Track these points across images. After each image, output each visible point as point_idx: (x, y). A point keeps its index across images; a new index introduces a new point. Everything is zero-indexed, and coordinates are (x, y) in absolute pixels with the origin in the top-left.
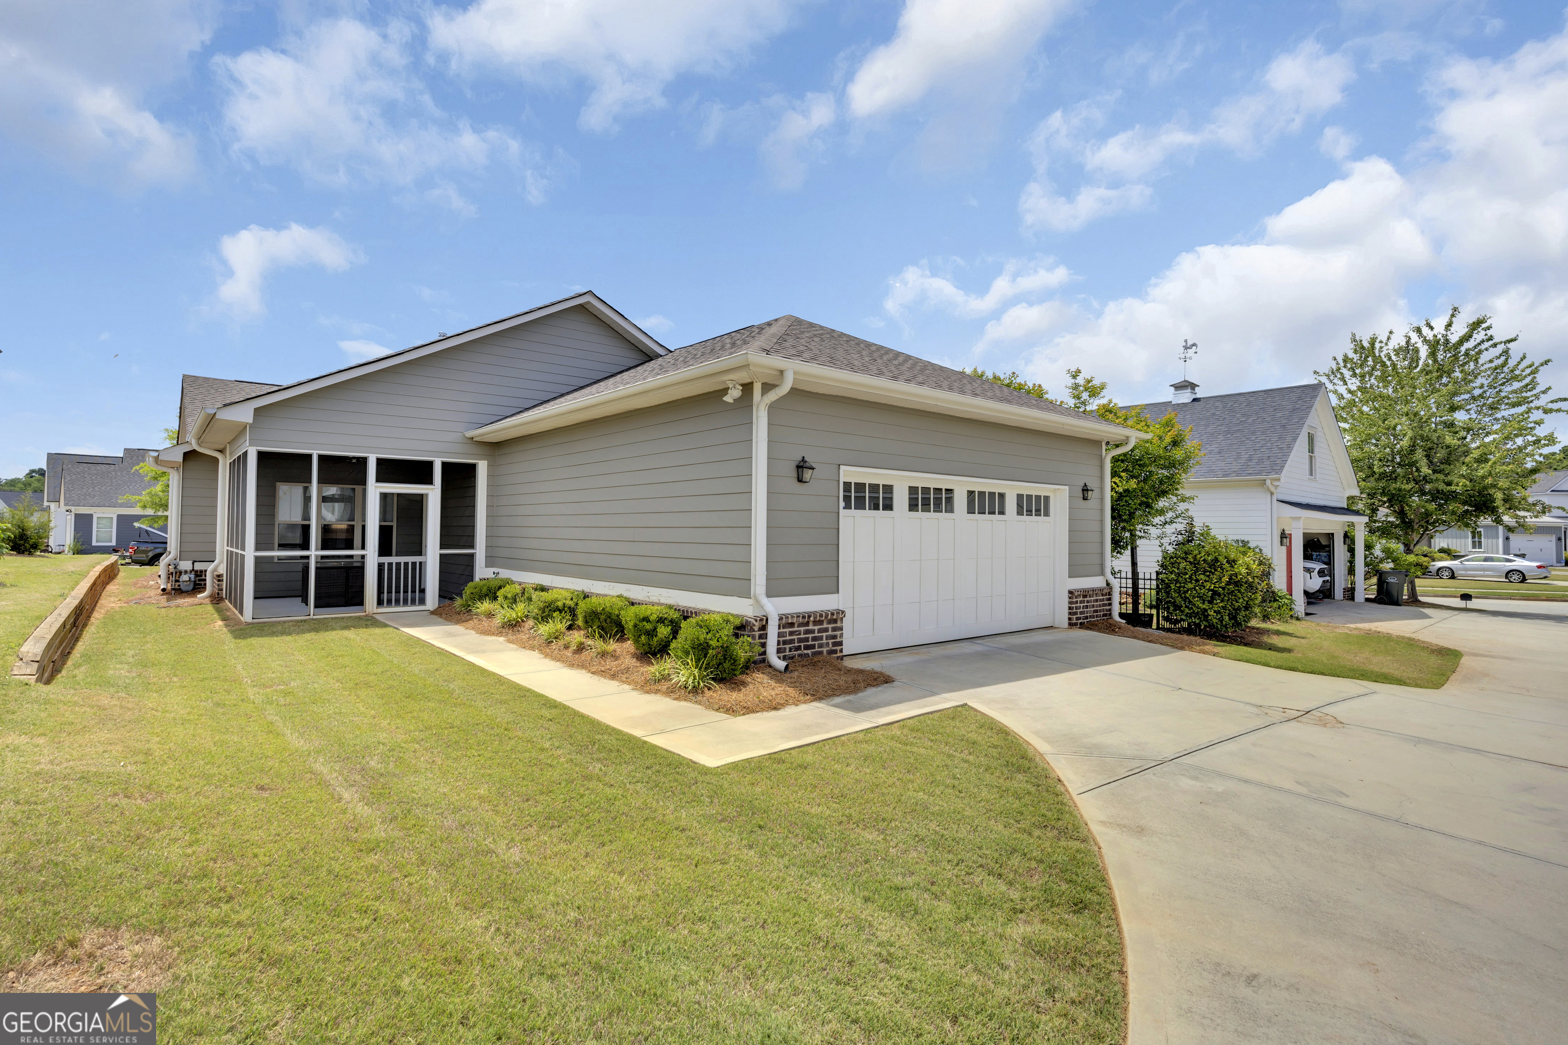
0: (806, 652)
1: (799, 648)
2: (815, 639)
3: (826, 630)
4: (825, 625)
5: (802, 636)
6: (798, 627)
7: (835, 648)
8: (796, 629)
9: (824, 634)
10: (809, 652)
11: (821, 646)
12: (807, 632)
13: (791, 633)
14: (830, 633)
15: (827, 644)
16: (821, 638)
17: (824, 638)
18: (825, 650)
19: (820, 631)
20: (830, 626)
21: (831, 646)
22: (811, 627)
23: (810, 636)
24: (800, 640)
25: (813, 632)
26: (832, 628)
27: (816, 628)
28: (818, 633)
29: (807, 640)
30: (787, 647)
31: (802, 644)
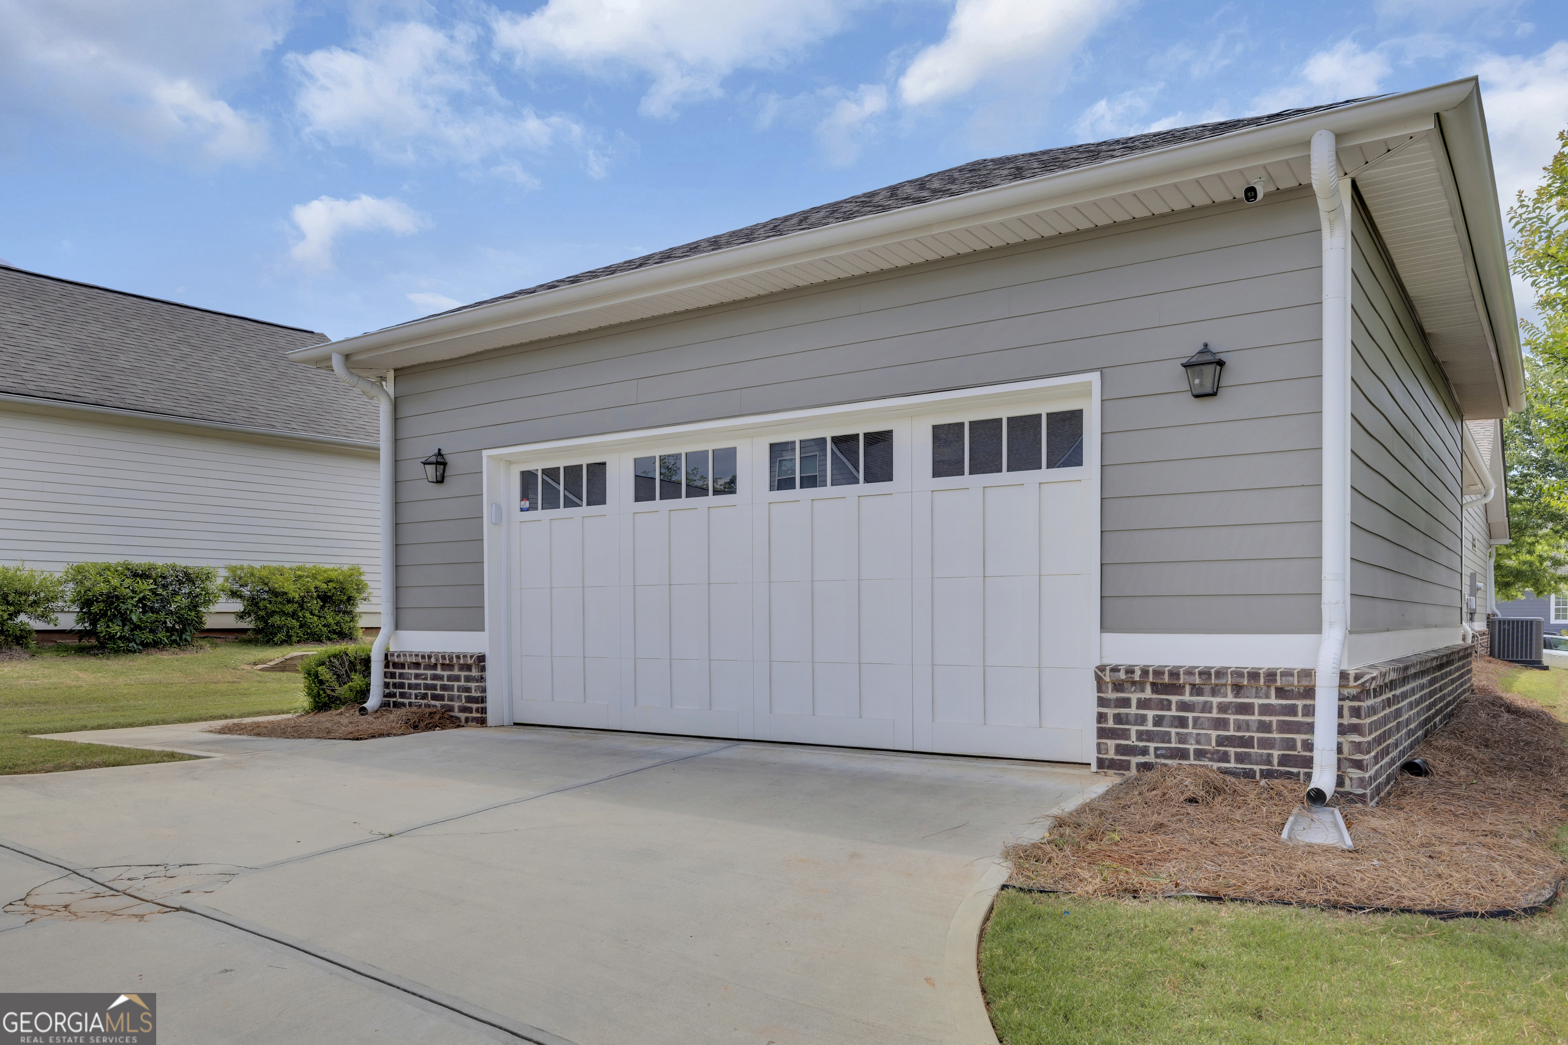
0: (433, 702)
1: (424, 697)
2: (444, 688)
3: (457, 678)
4: (456, 672)
5: (429, 682)
6: (424, 669)
7: (469, 705)
8: (422, 671)
9: (456, 684)
10: (438, 703)
11: (451, 699)
12: (435, 677)
13: (417, 676)
14: (462, 683)
15: (459, 697)
16: (451, 688)
17: (456, 689)
18: (456, 704)
19: (450, 678)
20: (463, 674)
21: (464, 701)
22: (439, 672)
23: (439, 683)
24: (427, 687)
25: (440, 678)
26: (465, 676)
27: (446, 673)
28: (448, 680)
29: (434, 687)
30: (413, 692)
31: (429, 692)
